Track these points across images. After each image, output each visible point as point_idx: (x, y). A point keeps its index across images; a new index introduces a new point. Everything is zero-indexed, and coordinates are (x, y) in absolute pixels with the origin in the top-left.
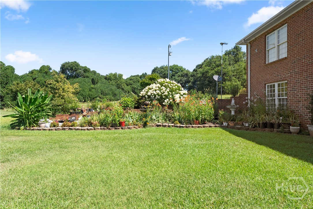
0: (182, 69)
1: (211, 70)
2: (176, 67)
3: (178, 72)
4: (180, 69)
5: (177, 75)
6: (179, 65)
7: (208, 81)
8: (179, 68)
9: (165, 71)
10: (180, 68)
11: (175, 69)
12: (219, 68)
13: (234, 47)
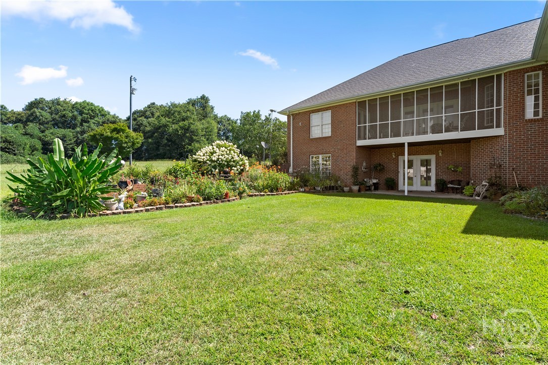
0: (103, 113)
1: (174, 123)
2: (90, 107)
3: (94, 117)
4: (100, 112)
5: (93, 121)
6: (96, 105)
7: (167, 139)
8: (97, 109)
9: (65, 110)
10: (99, 110)
11: (88, 111)
12: (186, 123)
13: (201, 97)
